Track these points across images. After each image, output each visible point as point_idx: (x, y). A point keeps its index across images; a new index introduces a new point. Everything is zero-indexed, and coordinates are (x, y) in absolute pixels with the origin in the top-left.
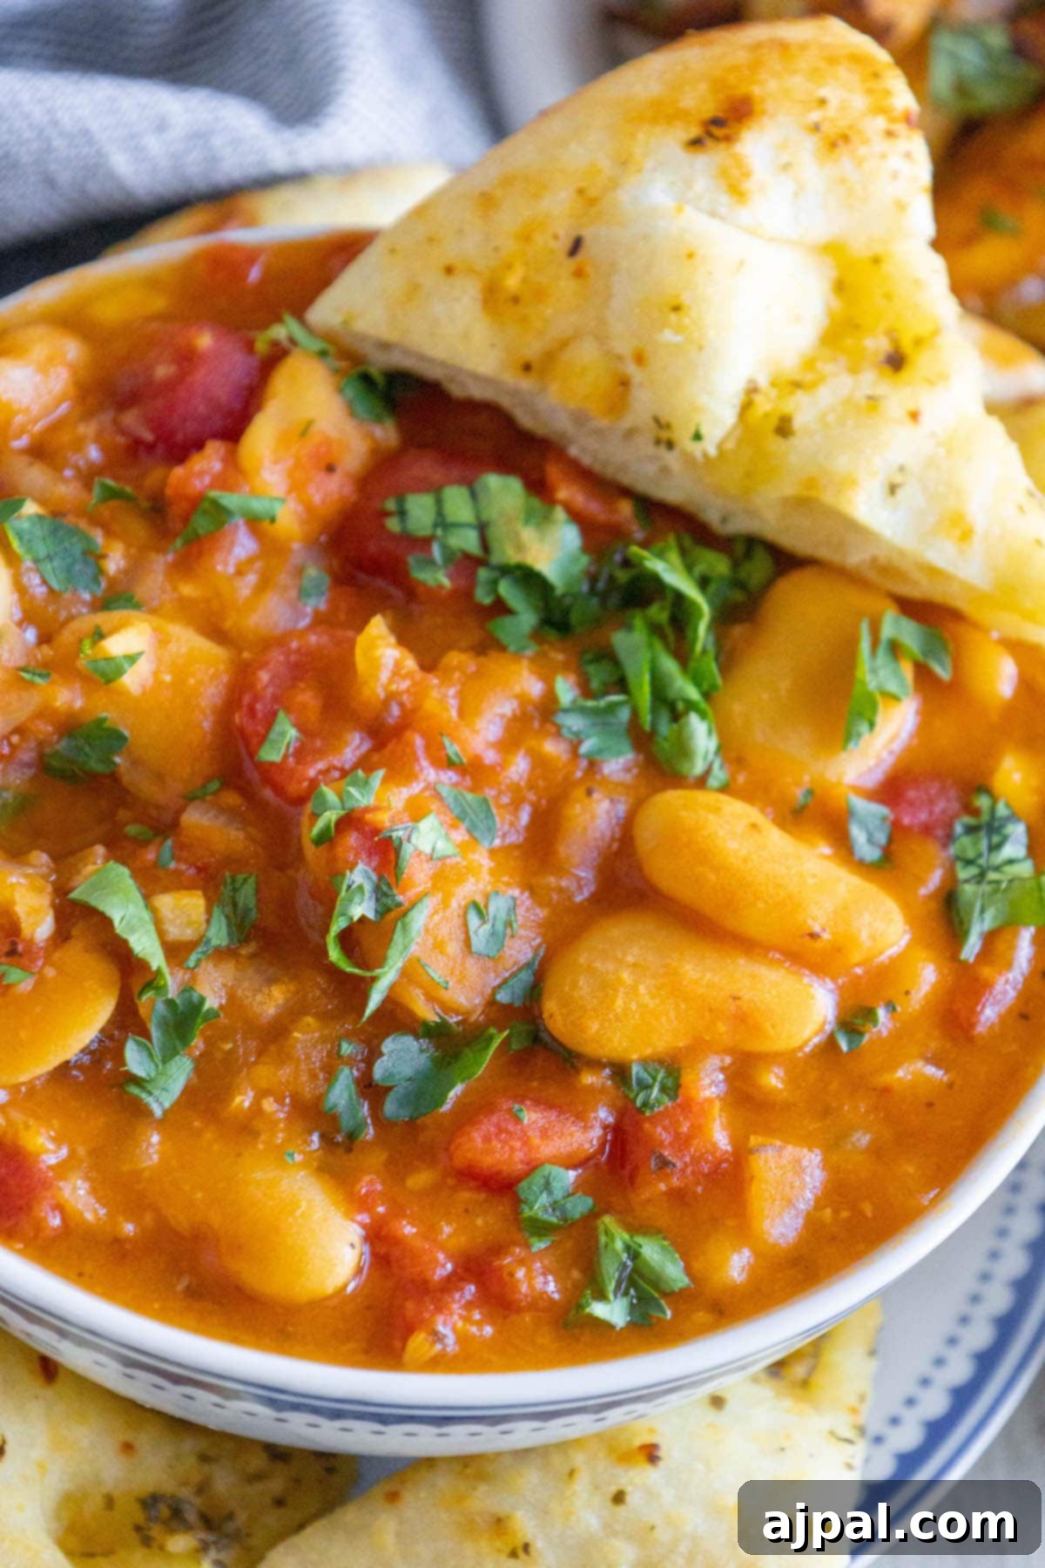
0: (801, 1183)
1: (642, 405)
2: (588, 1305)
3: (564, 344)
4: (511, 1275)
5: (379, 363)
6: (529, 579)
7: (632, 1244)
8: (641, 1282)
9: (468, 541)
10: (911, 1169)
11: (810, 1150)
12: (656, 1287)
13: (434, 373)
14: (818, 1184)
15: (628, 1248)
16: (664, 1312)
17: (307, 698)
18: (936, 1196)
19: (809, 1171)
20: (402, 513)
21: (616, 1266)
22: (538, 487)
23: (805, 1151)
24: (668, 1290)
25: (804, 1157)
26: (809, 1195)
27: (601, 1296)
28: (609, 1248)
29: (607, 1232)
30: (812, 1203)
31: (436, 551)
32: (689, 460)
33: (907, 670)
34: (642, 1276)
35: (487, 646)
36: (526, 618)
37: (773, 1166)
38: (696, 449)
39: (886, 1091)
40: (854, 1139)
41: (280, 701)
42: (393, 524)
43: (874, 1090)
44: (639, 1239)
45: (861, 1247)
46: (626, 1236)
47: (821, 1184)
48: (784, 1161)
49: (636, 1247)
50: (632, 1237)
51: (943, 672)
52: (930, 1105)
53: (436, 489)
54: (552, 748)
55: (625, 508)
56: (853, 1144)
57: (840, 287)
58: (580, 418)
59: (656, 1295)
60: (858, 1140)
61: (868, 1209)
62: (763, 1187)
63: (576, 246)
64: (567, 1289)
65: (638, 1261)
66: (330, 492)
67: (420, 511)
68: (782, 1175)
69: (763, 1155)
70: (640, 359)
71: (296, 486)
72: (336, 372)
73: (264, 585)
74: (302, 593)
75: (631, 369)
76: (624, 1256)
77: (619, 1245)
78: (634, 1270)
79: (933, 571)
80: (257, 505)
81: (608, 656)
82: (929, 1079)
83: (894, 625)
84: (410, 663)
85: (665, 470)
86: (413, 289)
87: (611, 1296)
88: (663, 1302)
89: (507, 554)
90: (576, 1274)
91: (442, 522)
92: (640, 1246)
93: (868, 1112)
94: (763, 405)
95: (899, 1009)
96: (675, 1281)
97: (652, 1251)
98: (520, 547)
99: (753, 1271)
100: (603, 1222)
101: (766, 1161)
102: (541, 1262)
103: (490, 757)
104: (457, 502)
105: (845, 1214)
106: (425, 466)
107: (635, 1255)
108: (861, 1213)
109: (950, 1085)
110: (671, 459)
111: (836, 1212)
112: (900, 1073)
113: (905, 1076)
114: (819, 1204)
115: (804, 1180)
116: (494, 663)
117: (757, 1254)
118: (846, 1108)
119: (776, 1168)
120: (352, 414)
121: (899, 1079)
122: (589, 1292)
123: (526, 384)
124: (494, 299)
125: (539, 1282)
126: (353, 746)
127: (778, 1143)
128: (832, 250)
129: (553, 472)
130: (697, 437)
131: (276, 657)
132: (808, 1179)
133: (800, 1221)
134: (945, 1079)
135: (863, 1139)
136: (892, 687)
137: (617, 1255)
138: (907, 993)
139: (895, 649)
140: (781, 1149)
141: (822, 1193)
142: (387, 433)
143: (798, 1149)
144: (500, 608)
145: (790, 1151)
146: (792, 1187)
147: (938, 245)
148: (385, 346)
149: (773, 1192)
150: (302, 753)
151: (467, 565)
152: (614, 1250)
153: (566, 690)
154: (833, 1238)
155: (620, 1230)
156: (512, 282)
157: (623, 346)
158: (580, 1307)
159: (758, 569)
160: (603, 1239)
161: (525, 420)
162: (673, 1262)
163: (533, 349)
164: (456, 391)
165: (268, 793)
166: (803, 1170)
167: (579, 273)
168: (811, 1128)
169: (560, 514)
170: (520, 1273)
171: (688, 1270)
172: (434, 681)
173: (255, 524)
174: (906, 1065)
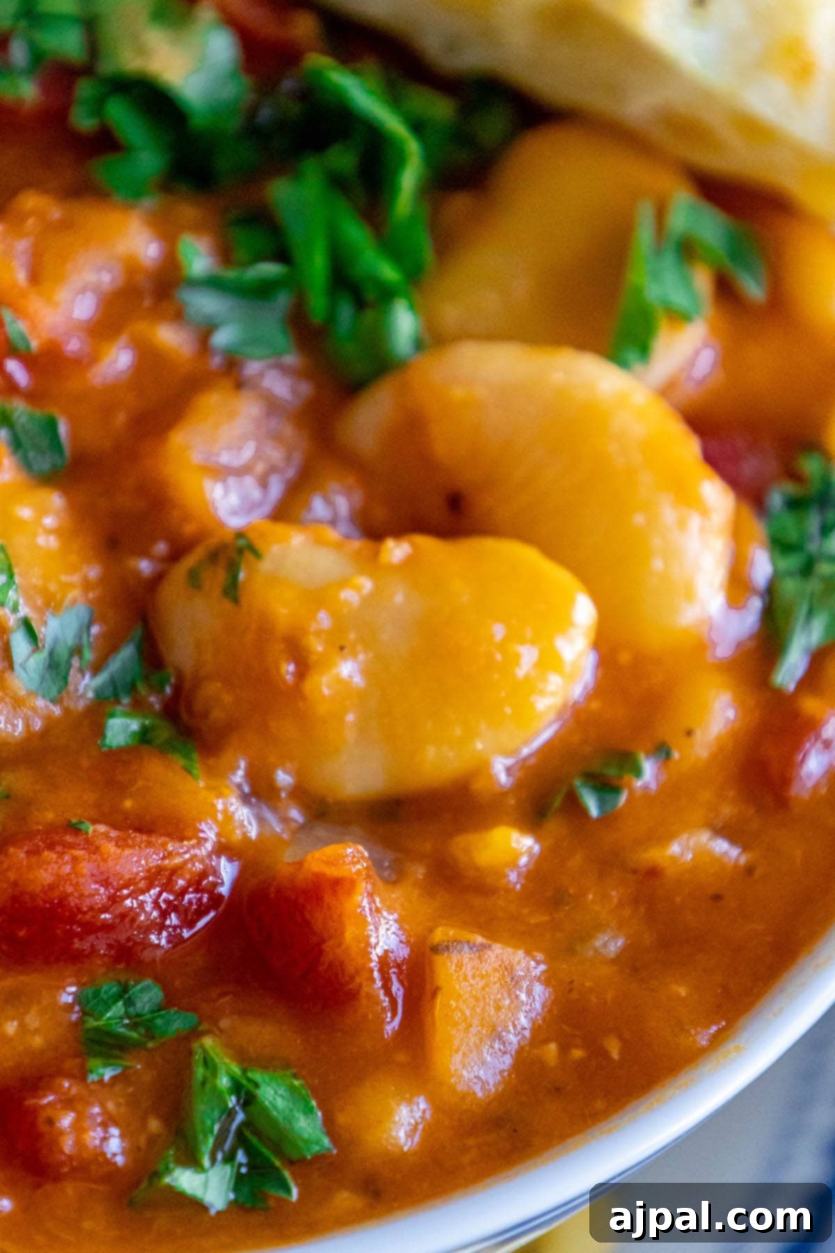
0: (512, 1002)
2: (168, 1171)
4: (49, 1124)
7: (244, 1082)
8: (254, 1140)
10: (682, 991)
11: (528, 953)
12: (278, 1150)
14: (538, 1006)
15: (237, 1088)
16: (287, 1190)
18: (720, 1031)
19: (525, 984)
21: (216, 1114)
23: (520, 954)
24: (295, 1156)
25: (519, 962)
26: (523, 1022)
27: (191, 1160)
28: (208, 1086)
29: (207, 1062)
30: (527, 1033)
33: (702, 281)
34: (257, 1133)
37: (470, 973)
39: (653, 873)
40: (598, 943)
43: (635, 872)
44: (256, 1075)
45: (600, 1104)
46: (236, 1070)
47: (543, 1006)
48: (486, 968)
49: (250, 1087)
50: (244, 1071)
51: (753, 289)
52: (717, 898)
56: (596, 950)
59: (277, 1163)
60: (605, 945)
61: (614, 1049)
62: (453, 1003)
64: (139, 1149)
65: (252, 1108)
68: (483, 988)
69: (455, 957)
76: (232, 1101)
77: (224, 1082)
78: (247, 1124)
82: (717, 860)
87: (206, 1162)
88: (287, 1174)
90: (154, 1125)
92: (257, 1085)
93: (621, 904)
95: (676, 755)
96: (307, 1142)
99: (430, 1132)
100: (202, 1047)
101: (460, 966)
102: (103, 1106)
105: (578, 1053)
107: (248, 1100)
108: (605, 1054)
109: (749, 870)
111: (564, 1049)
112: (675, 848)
113: (682, 854)
114: (539, 1035)
115: (517, 997)
117: (438, 1107)
118: (590, 897)
119: (474, 977)
121: (673, 859)
122: (171, 1152)
125: (93, 1137)
127: (479, 939)
132: (523, 997)
133: (508, 1061)
134: (743, 860)
135: (611, 944)
136: (679, 299)
137: (220, 1097)
138: (689, 733)
139: (687, 250)
140: (483, 947)
141: (544, 1019)
143: (510, 950)
145: (498, 950)
146: (498, 1008)
149: (468, 1013)
152: (215, 1088)
154: (558, 1090)
155: (227, 1061)
158: (156, 1175)
159: (492, 125)
160: (200, 1072)
162: (308, 1111)
166: (516, 982)
168: (533, 921)
171: (329, 1125)
174: (684, 837)
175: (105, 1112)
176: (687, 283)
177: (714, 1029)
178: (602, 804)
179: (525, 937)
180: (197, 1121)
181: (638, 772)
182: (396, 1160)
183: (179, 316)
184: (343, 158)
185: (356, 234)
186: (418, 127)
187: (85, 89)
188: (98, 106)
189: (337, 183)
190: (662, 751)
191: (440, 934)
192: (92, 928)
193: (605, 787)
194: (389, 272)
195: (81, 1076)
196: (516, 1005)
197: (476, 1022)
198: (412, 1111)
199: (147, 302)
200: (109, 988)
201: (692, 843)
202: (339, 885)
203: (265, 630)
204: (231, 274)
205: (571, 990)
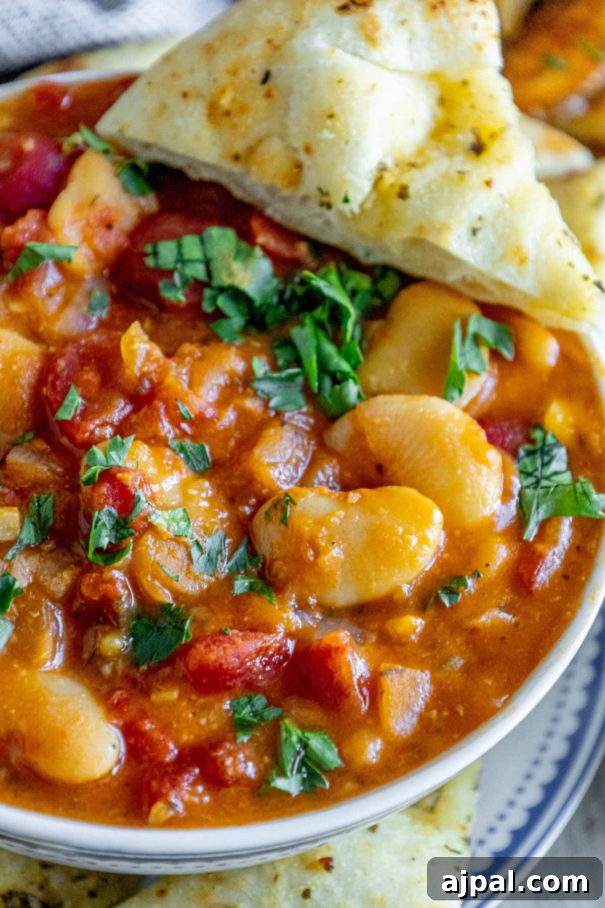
0: (416, 693)
1: (310, 182)
2: (273, 780)
3: (260, 141)
4: (222, 763)
5: (143, 158)
6: (238, 295)
7: (303, 738)
8: (309, 763)
9: (198, 271)
10: (489, 682)
11: (422, 671)
12: (319, 767)
13: (177, 163)
14: (427, 694)
15: (300, 741)
16: (324, 784)
17: (91, 376)
18: (506, 700)
19: (421, 686)
20: (155, 254)
21: (292, 753)
22: (246, 236)
23: (419, 672)
24: (326, 769)
25: (418, 676)
26: (421, 702)
27: (282, 773)
28: (288, 741)
29: (287, 730)
30: (423, 707)
31: (177, 278)
32: (342, 214)
33: (485, 353)
34: (310, 759)
35: (210, 339)
36: (236, 320)
37: (397, 684)
38: (346, 208)
39: (474, 630)
40: (452, 663)
41: (73, 378)
42: (150, 262)
43: (466, 630)
44: (308, 735)
45: (456, 736)
46: (299, 733)
47: (429, 693)
48: (404, 680)
49: (306, 740)
50: (303, 733)
51: (508, 355)
52: (503, 638)
53: (176, 237)
54: (251, 404)
55: (303, 249)
56: (451, 667)
57: (442, 102)
58: (272, 190)
59: (319, 772)
60: (455, 664)
61: (461, 711)
62: (390, 698)
63: (266, 78)
64: (260, 771)
65: (308, 750)
66: (114, 240)
67: (167, 252)
68: (403, 689)
69: (390, 677)
70: (308, 150)
71: (87, 239)
72: (115, 164)
73: (66, 302)
74: (91, 308)
75: (303, 157)
76: (298, 747)
77: (294, 739)
78: (306, 756)
79: (503, 286)
80: (59, 251)
81: (288, 343)
82: (503, 623)
83: (479, 324)
84: (157, 352)
85: (328, 223)
86: (163, 109)
87: (289, 774)
88: (324, 777)
89: (223, 279)
90: (267, 759)
91: (181, 259)
92: (308, 739)
93: (461, 645)
94: (389, 179)
95: (482, 575)
96: (331, 763)
97: (316, 742)
98: (231, 274)
99: (383, 754)
100: (284, 723)
101: (392, 681)
102: (244, 753)
103: (210, 413)
104: (191, 246)
105: (446, 713)
106: (173, 223)
107: (305, 745)
108: (457, 713)
109: (517, 625)
110: (331, 215)
111: (440, 712)
112: (483, 619)
113: (487, 620)
114: (428, 707)
115: (418, 691)
116: (213, 350)
117: (387, 743)
118: (448, 643)
119: (399, 684)
120: (125, 190)
121: (484, 623)
122: (274, 772)
123: (236, 168)
124: (215, 113)
125: (241, 767)
126: (119, 410)
127: (400, 667)
128: (435, 77)
129: (256, 224)
130: (346, 200)
131: (70, 349)
132: (421, 691)
133: (414, 720)
134: (513, 620)
135: (458, 662)
137: (293, 746)
138: (487, 565)
139: (477, 339)
140: (402, 671)
141: (430, 700)
142: (150, 203)
143: (413, 671)
144: (219, 314)
145: (409, 671)
146: (410, 697)
147: (506, 72)
148: (147, 146)
149: (397, 701)
150: (85, 414)
151: (197, 287)
152: (291, 742)
153: (260, 366)
154: (438, 731)
155: (295, 729)
156: (225, 102)
157: (298, 142)
158: (268, 782)
159: (390, 284)
160: (284, 735)
161: (238, 193)
162: (331, 749)
163: (240, 146)
164: (193, 175)
165: (65, 440)
166: (417, 685)
167: (268, 95)
168: (423, 656)
169: (258, 252)
170: (229, 762)
171: (340, 754)
172: (172, 364)
173: (61, 265)
174: (487, 613)
175: (246, 756)
176: (478, 355)
177: (504, 698)
178: (450, 600)
179: (421, 664)
180: (284, 757)
181: (466, 585)
182: (370, 768)
183: (255, 395)
184: (321, 313)
185: (329, 348)
186: (353, 294)
187: (207, 292)
188: (214, 299)
189: (319, 324)
190: (476, 574)
191: (383, 666)
192: (233, 676)
193: (452, 593)
194: (345, 367)
195: (234, 740)
196: (417, 695)
197: (400, 704)
198: (375, 746)
199: (241, 390)
200: (244, 700)
201: (490, 616)
202: (339, 650)
203: (299, 537)
204: (276, 375)
205: (441, 686)
